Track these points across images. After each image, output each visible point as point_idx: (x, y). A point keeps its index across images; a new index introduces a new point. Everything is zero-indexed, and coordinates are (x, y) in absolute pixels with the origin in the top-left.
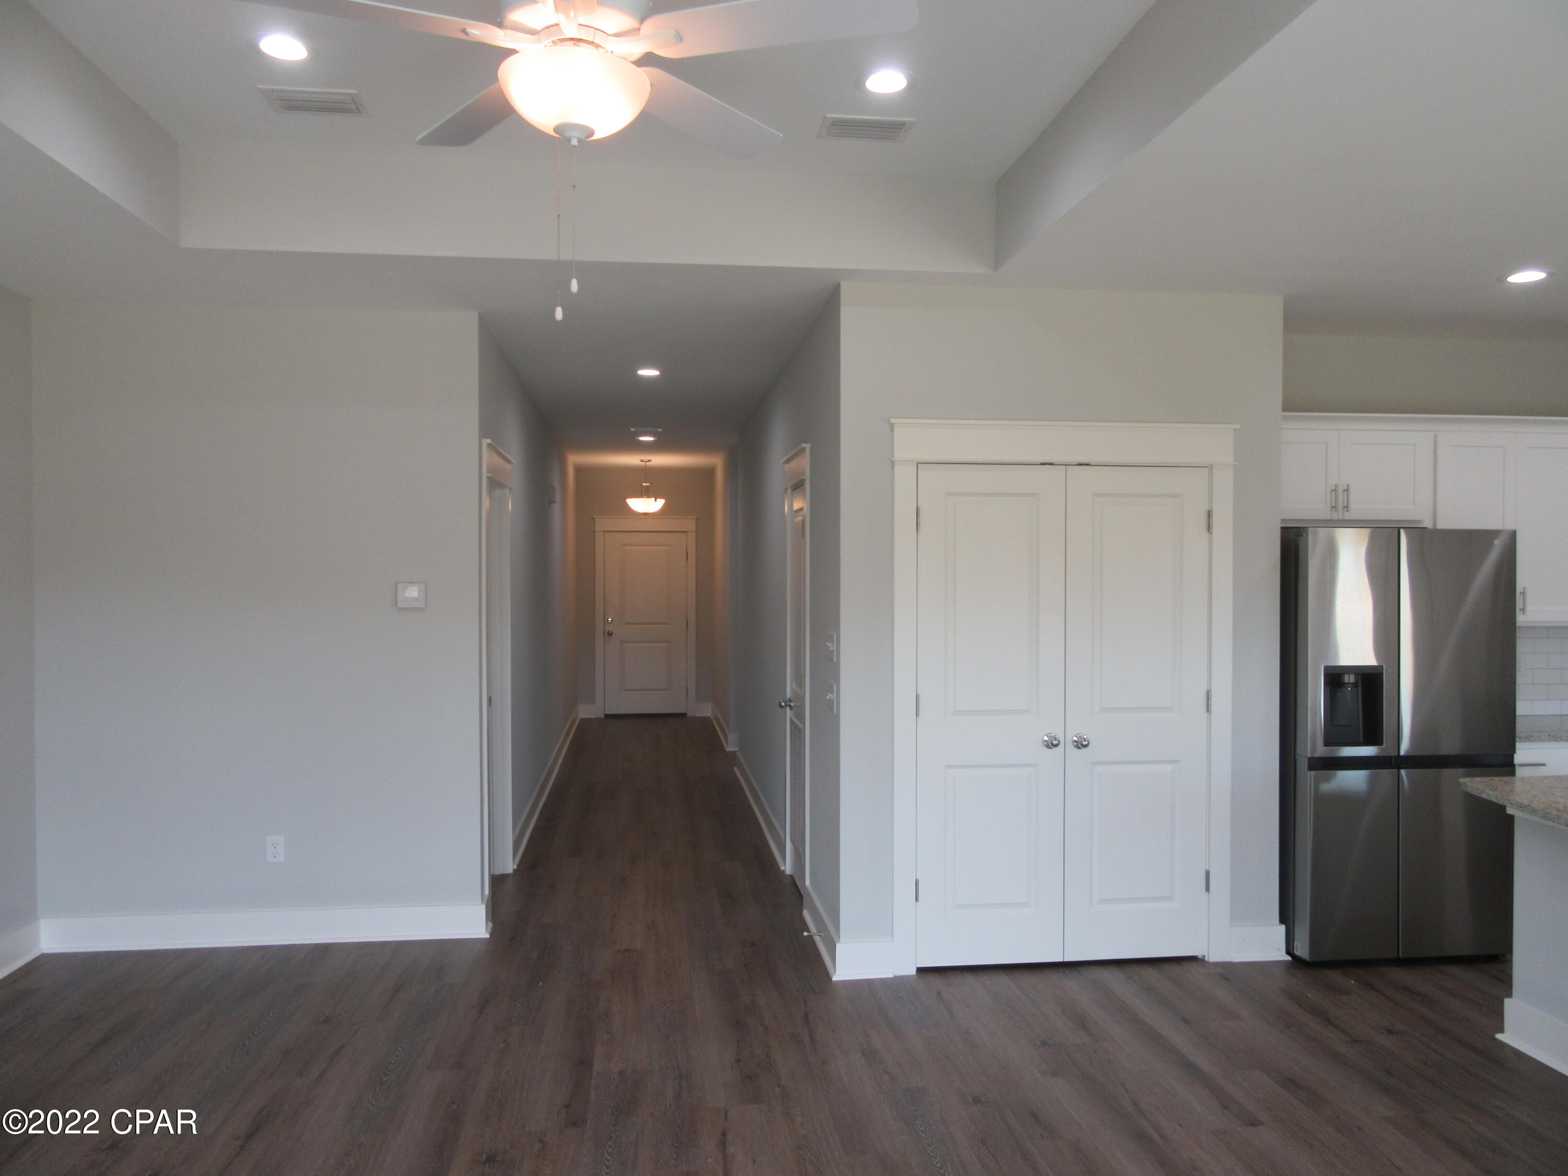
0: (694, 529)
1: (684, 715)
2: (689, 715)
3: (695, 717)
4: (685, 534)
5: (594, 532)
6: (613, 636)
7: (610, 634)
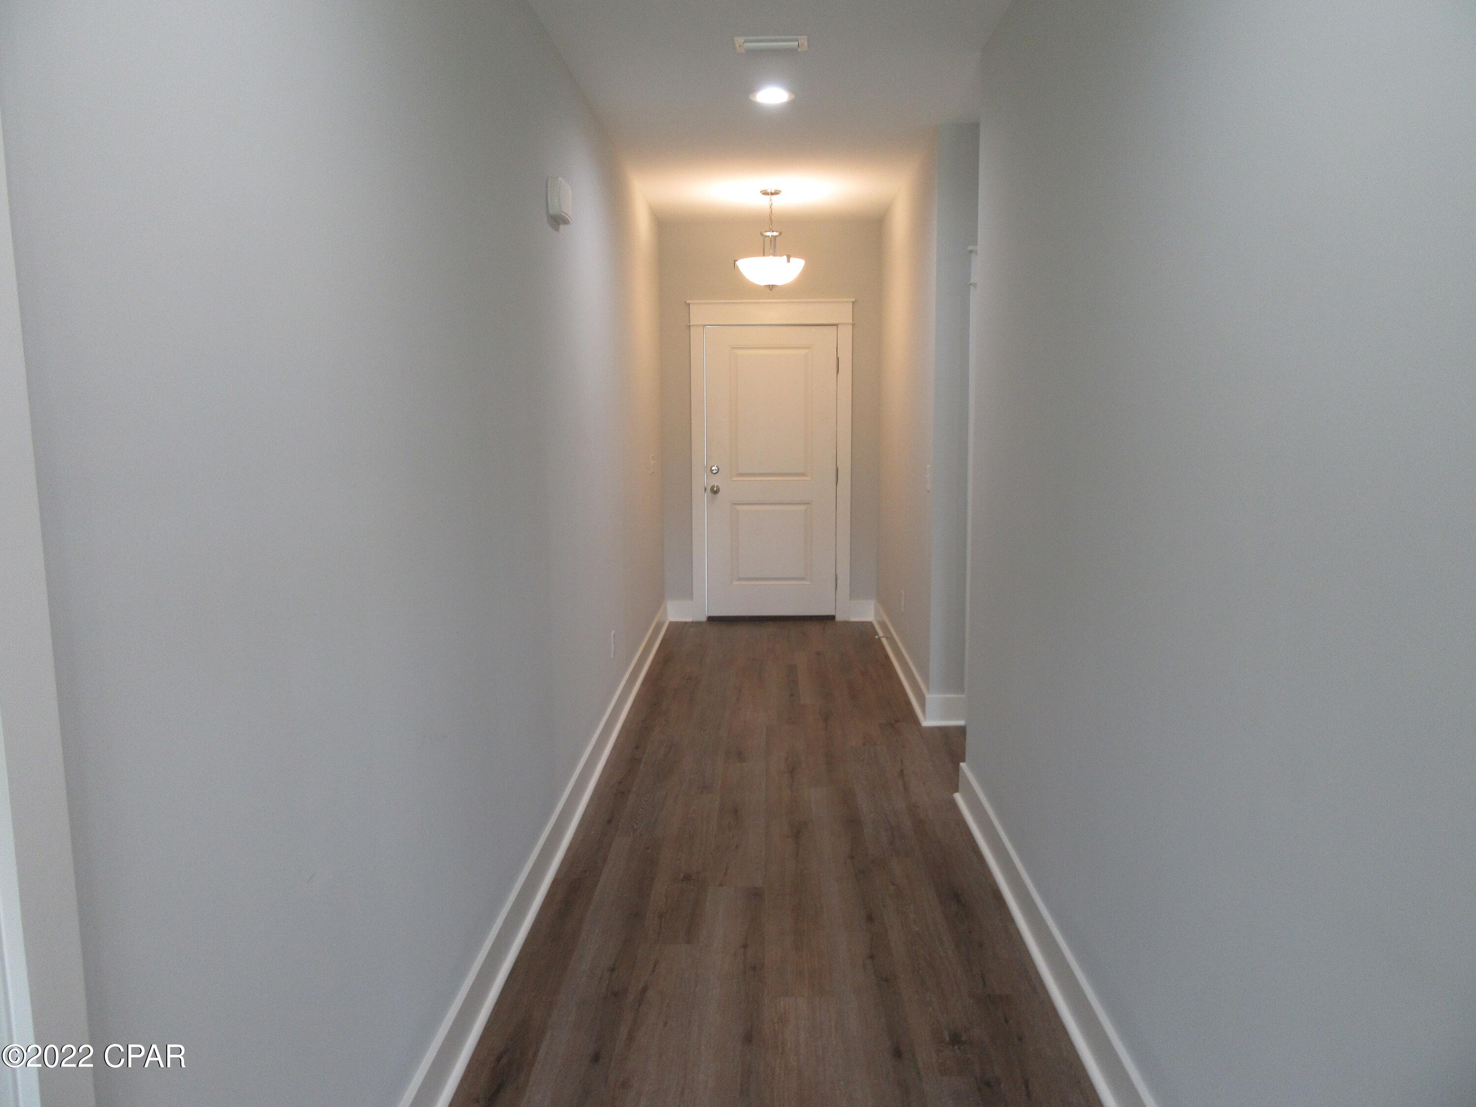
0: (850, 321)
1: (833, 618)
2: (839, 618)
3: (848, 623)
4: (836, 327)
5: (689, 326)
6: (719, 495)
7: (715, 491)
